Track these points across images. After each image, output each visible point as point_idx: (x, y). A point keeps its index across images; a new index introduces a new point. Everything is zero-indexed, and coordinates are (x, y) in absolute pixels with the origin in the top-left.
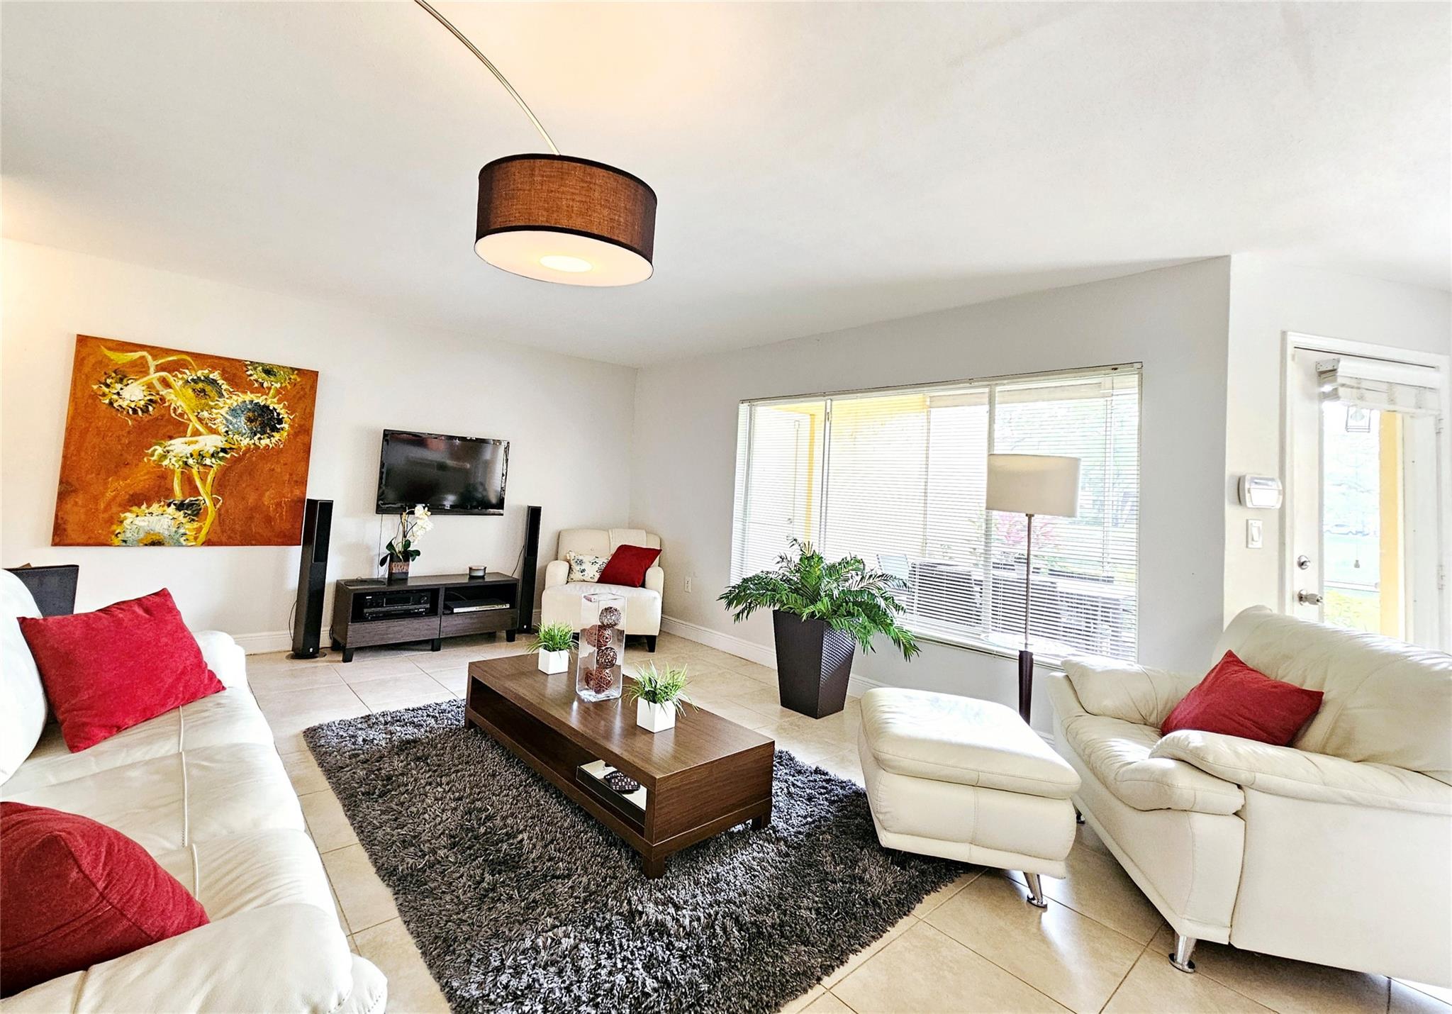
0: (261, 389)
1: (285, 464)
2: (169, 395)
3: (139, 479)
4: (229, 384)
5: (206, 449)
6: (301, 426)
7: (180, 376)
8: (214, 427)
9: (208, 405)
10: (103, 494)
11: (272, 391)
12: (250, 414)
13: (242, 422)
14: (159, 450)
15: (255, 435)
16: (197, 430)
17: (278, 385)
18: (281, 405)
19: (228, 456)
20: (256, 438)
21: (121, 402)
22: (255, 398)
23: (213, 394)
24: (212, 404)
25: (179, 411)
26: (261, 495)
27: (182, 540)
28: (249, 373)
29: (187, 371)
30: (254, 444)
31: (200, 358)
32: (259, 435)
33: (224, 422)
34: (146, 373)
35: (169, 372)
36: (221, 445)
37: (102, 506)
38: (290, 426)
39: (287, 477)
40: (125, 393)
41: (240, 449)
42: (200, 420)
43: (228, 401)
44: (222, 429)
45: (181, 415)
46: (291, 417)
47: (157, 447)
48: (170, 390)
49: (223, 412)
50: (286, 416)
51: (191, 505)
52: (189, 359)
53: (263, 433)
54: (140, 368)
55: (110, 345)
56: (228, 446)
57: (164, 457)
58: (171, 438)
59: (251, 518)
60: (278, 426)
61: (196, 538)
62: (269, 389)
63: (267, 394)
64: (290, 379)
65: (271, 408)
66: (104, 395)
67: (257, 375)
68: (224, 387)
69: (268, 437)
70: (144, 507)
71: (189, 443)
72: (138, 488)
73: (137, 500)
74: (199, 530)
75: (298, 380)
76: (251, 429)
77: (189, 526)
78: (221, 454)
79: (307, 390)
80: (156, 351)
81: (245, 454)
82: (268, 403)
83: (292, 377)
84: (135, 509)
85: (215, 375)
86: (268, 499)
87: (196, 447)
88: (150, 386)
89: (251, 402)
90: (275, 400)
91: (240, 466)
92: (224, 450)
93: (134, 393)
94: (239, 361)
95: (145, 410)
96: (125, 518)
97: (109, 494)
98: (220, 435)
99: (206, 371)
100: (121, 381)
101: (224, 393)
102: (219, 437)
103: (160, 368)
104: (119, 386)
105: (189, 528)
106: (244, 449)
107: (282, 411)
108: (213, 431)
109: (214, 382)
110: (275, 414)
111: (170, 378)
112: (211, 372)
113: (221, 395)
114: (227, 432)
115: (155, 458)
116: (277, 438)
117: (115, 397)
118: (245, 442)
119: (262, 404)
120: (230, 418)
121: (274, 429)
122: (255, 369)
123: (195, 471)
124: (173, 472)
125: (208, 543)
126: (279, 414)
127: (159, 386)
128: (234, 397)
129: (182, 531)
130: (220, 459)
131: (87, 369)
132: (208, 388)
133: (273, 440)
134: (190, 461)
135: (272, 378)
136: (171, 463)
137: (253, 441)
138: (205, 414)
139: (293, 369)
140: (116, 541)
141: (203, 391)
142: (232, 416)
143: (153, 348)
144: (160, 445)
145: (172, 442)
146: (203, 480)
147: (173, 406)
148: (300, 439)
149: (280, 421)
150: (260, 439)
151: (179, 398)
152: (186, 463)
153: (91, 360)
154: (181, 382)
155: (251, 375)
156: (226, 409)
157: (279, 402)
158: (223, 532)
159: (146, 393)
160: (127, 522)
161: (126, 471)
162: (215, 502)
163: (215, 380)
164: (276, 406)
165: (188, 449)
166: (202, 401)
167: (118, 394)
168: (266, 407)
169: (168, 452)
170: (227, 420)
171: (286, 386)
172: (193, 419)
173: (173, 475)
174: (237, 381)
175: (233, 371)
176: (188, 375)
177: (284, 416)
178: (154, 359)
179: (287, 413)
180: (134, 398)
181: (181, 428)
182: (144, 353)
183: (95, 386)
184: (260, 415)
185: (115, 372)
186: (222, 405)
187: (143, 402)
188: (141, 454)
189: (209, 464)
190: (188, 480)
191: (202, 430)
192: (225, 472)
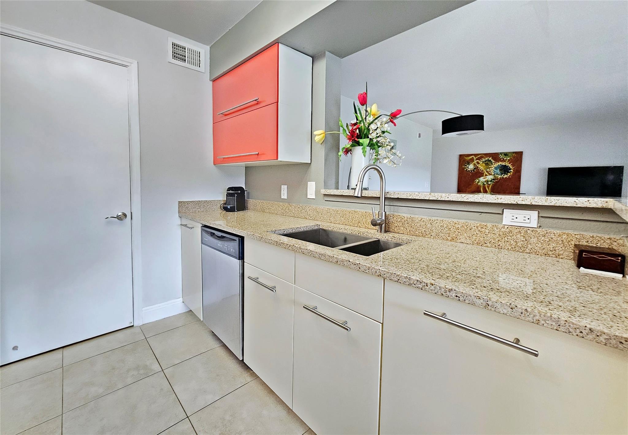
0: (504, 161)
1: (513, 182)
2: (479, 166)
3: (473, 189)
5: (489, 179)
6: (517, 170)
7: (481, 160)
9: (489, 167)
11: (507, 161)
12: (501, 168)
13: (498, 171)
14: (477, 181)
16: (486, 174)
17: (509, 158)
18: (510, 164)
19: (495, 181)
20: (503, 175)
21: (468, 169)
23: (490, 164)
25: (482, 170)
26: (505, 192)
29: (483, 159)
30: (502, 177)
31: (487, 155)
32: (503, 174)
34: (473, 161)
35: (479, 160)
36: (493, 178)
38: (513, 170)
40: (469, 167)
41: (498, 179)
42: (487, 172)
43: (494, 165)
44: (493, 174)
45: (482, 171)
46: (514, 168)
48: (479, 165)
50: (512, 167)
52: (484, 155)
53: (505, 173)
54: (472, 160)
55: (465, 156)
56: (495, 178)
57: (478, 182)
60: (509, 171)
62: (506, 160)
63: (506, 162)
64: (512, 156)
66: (465, 168)
68: (493, 161)
69: (506, 175)
71: (484, 178)
72: (473, 191)
75: (516, 155)
76: (501, 173)
79: (519, 158)
80: (476, 155)
81: (500, 180)
82: (506, 164)
83: (513, 155)
87: (486, 179)
88: (475, 164)
89: (501, 165)
90: (508, 163)
91: (498, 183)
92: (493, 179)
93: (471, 167)
94: (497, 153)
95: (474, 171)
100: (468, 164)
101: (493, 163)
102: (492, 176)
103: (477, 159)
104: (468, 165)
107: (511, 166)
108: (490, 174)
111: (479, 162)
112: (489, 158)
113: (492, 164)
115: (476, 183)
118: (499, 177)
120: (495, 170)
122: (502, 155)
123: (486, 186)
126: (509, 167)
127: (477, 164)
128: (496, 164)
130: (493, 182)
131: (461, 163)
132: (489, 163)
133: (508, 175)
134: (485, 183)
135: (507, 156)
136: (480, 184)
138: (488, 170)
139: (514, 152)
141: (487, 163)
144: (477, 179)
145: (480, 178)
146: (488, 188)
147: (480, 169)
148: (517, 174)
149: (510, 169)
151: (481, 167)
152: (484, 184)
153: (462, 160)
154: (482, 162)
155: (501, 157)
156: (494, 168)
157: (509, 164)
159: (474, 166)
161: (470, 186)
163: (490, 160)
164: (508, 165)
165: (484, 180)
166: (488, 166)
167: (468, 167)
168: (505, 165)
169: (479, 181)
170: (494, 171)
171: (511, 158)
172: (485, 171)
173: (481, 187)
174: (497, 159)
175: (495, 157)
176: (484, 160)
177: (511, 167)
178: (475, 157)
179: (512, 166)
180: (471, 168)
181: (482, 174)
182: (473, 156)
183: (463, 166)
184: (504, 168)
185: (467, 162)
186: (492, 167)
187: (473, 169)
188: (473, 182)
189: (490, 184)
190: (485, 188)
191: (488, 174)
192: (494, 186)
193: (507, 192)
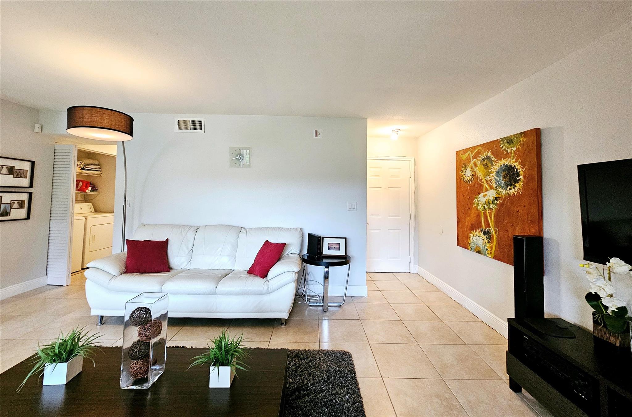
0: (507, 155)
1: (525, 207)
3: (472, 217)
4: (495, 157)
5: (490, 198)
6: (529, 176)
7: (479, 159)
8: (492, 185)
10: (465, 223)
11: (513, 154)
12: (504, 173)
13: (501, 181)
14: (477, 201)
15: (508, 187)
16: (486, 188)
17: (515, 149)
18: (518, 163)
19: (498, 202)
20: (508, 189)
21: (466, 179)
22: (505, 161)
23: (490, 165)
24: (490, 171)
25: (480, 179)
27: (487, 253)
28: (501, 146)
29: (481, 155)
30: (508, 193)
31: (484, 146)
32: (509, 187)
33: (495, 181)
34: (470, 162)
35: (476, 158)
36: (495, 196)
37: (465, 229)
38: (524, 177)
41: (502, 197)
42: (487, 181)
43: (495, 167)
44: (495, 186)
45: (481, 181)
46: (524, 170)
48: (477, 168)
49: (494, 174)
50: (521, 170)
51: (488, 233)
52: (481, 148)
53: (511, 185)
54: (469, 159)
55: (462, 152)
56: (498, 196)
57: (478, 204)
58: (479, 194)
59: (511, 245)
60: (518, 178)
61: (491, 253)
62: (511, 153)
63: (510, 157)
64: (520, 142)
65: (513, 166)
66: (462, 176)
68: (493, 159)
69: (514, 188)
70: (475, 231)
71: (484, 196)
72: (472, 221)
73: (473, 228)
74: (492, 248)
75: (524, 140)
76: (506, 183)
78: (496, 202)
79: (530, 146)
81: (505, 200)
82: (512, 163)
83: (521, 139)
84: (472, 232)
85: (489, 154)
87: (486, 198)
88: (472, 168)
89: (504, 164)
90: (514, 160)
91: (503, 209)
93: (468, 173)
94: (497, 140)
95: (471, 181)
96: (471, 236)
97: (467, 224)
98: (494, 189)
99: (486, 153)
100: (465, 168)
101: (494, 163)
102: (494, 191)
103: (474, 158)
104: (465, 171)
105: (489, 245)
106: (504, 197)
107: (518, 167)
108: (491, 188)
109: (489, 158)
110: (515, 170)
111: (477, 161)
112: (488, 152)
113: (493, 165)
115: (476, 205)
116: (518, 187)
118: (504, 192)
119: (509, 165)
120: (497, 178)
121: (517, 181)
122: (504, 143)
123: (487, 212)
124: (481, 212)
125: (495, 258)
126: (517, 169)
127: (474, 167)
128: (497, 164)
129: (486, 248)
130: (496, 204)
131: (458, 166)
132: (488, 162)
133: (516, 189)
134: (486, 206)
135: (512, 145)
136: (480, 207)
137: (507, 191)
138: (488, 178)
139: (521, 133)
140: (469, 248)
141: (486, 164)
142: (497, 176)
143: (471, 148)
144: (476, 198)
145: (480, 196)
146: (491, 218)
147: (478, 176)
148: (530, 185)
149: (518, 174)
150: (510, 189)
151: (480, 172)
152: (484, 207)
153: (459, 161)
154: (480, 162)
155: (502, 147)
156: (495, 173)
157: (516, 161)
158: (499, 252)
159: (471, 172)
160: (471, 239)
161: (469, 212)
162: (496, 231)
164: (515, 164)
165: (485, 200)
166: (487, 171)
167: (465, 175)
168: (511, 166)
169: (479, 202)
170: (496, 179)
171: (518, 148)
172: (485, 182)
173: (481, 214)
174: (498, 154)
175: (495, 148)
176: (481, 157)
178: (472, 154)
179: (522, 168)
180: (469, 176)
181: (482, 188)
182: (469, 152)
183: (460, 173)
184: (509, 172)
185: (464, 165)
186: (493, 171)
187: (471, 177)
188: (472, 204)
189: (492, 208)
190: (486, 218)
191: (488, 187)
192: (498, 212)
193: (517, 228)
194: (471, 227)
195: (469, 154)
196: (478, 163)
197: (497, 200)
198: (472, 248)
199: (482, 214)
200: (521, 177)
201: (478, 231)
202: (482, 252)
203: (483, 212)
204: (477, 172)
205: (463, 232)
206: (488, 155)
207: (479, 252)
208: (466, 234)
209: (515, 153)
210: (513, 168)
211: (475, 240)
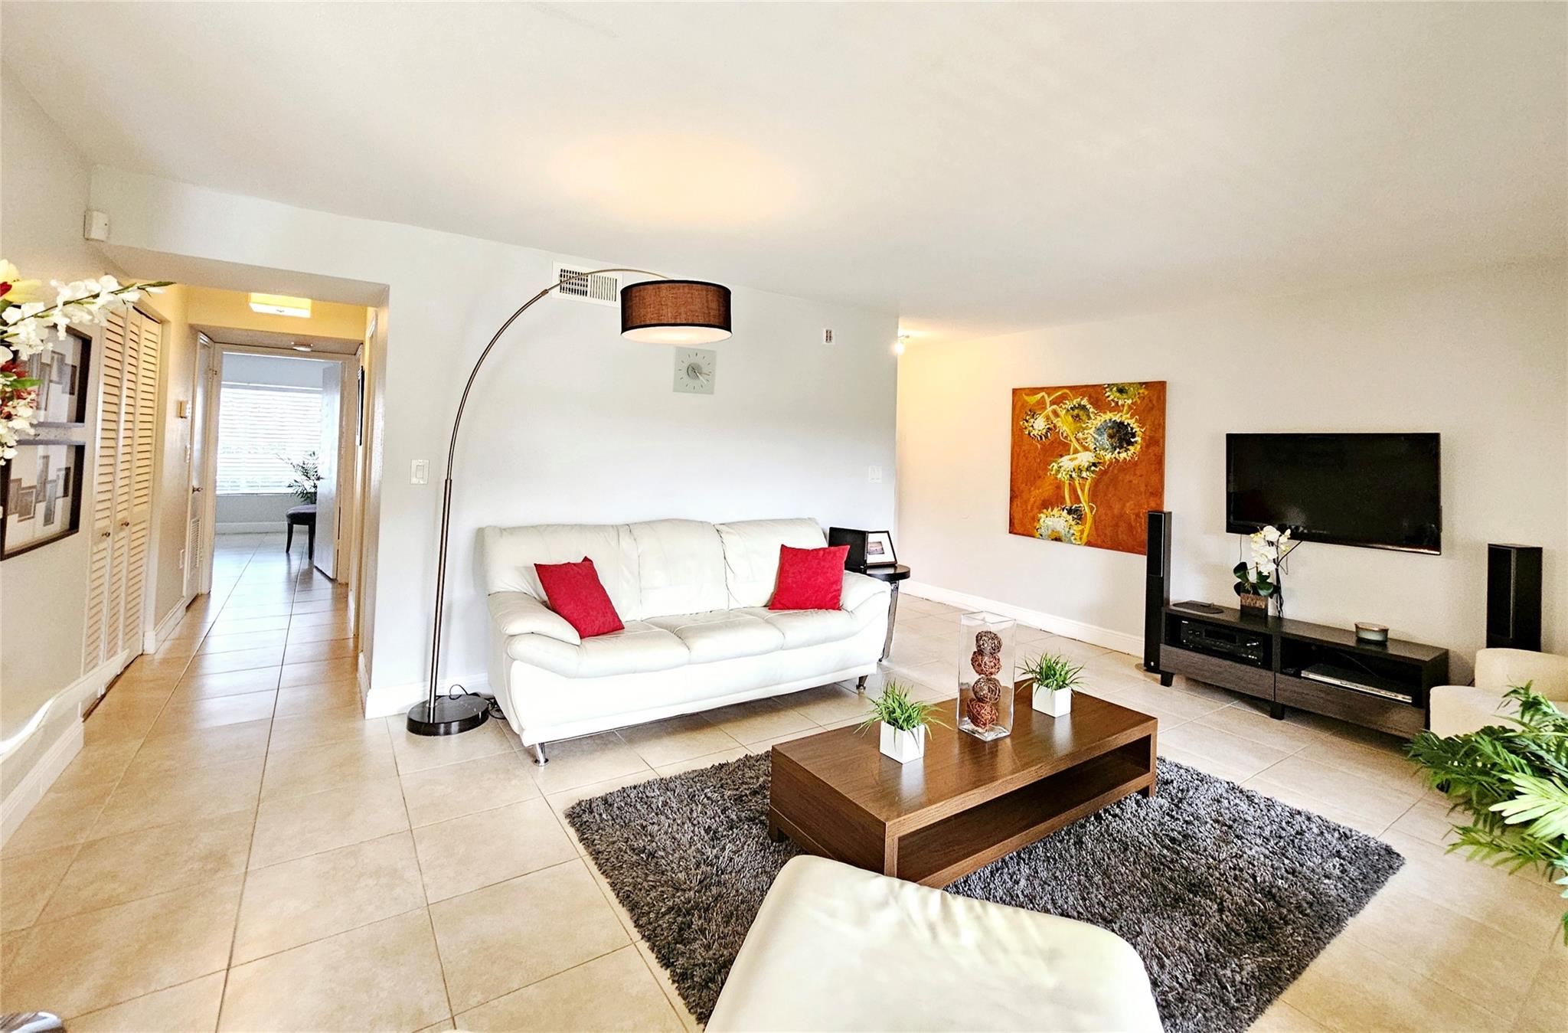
0: (1117, 408)
1: (1141, 476)
2: (1058, 422)
3: (1045, 490)
4: (1094, 408)
5: (1083, 463)
6: (1151, 438)
7: (1064, 407)
8: (1087, 445)
9: (1082, 427)
10: (1029, 499)
11: (1126, 408)
12: (1111, 431)
13: (1105, 440)
14: (1056, 466)
15: (1115, 450)
16: (1076, 448)
17: (1130, 402)
18: (1134, 420)
19: (1097, 469)
20: (1116, 452)
21: (1035, 432)
22: (1112, 416)
23: (1084, 418)
24: (1084, 426)
25: (1065, 435)
26: (1124, 505)
27: (1072, 538)
28: (1107, 395)
29: (1067, 402)
30: (1115, 458)
31: (1075, 389)
32: (1118, 450)
33: (1093, 440)
34: (1045, 408)
35: (1058, 405)
36: (1092, 460)
37: (1029, 508)
38: (1142, 438)
39: (1143, 489)
40: (1036, 425)
41: (1105, 462)
42: (1078, 440)
43: (1094, 422)
44: (1092, 447)
45: (1066, 438)
46: (1143, 430)
47: (1054, 464)
48: (1059, 419)
49: (1091, 431)
50: (1138, 430)
51: (1076, 510)
52: (1068, 391)
53: (1121, 447)
54: (1041, 404)
55: (1027, 391)
56: (1096, 461)
57: (1058, 471)
58: (1061, 456)
59: (1117, 525)
60: (1133, 440)
61: (1081, 539)
62: (1123, 406)
63: (1122, 411)
64: (1139, 393)
65: (1126, 424)
66: (1026, 428)
67: (1112, 395)
68: (1092, 410)
69: (1126, 451)
70: (1050, 510)
71: (1072, 460)
72: (1046, 495)
73: (1046, 505)
74: (1082, 532)
75: (1146, 393)
76: (1112, 445)
77: (1075, 527)
78: (1093, 468)
79: (1154, 402)
80: (1049, 390)
81: (1109, 466)
82: (1123, 419)
83: (1141, 391)
84: (1045, 511)
85: (1084, 402)
86: (1129, 508)
87: (1076, 463)
88: (1048, 418)
89: (1110, 420)
90: (1128, 416)
91: (1106, 478)
92: (1094, 465)
93: (1039, 425)
94: (1100, 386)
95: (1046, 437)
96: (1041, 518)
97: (1032, 500)
98: (1090, 451)
99: (1079, 400)
100: (1033, 416)
101: (1092, 416)
102: (1091, 453)
103: (1053, 403)
104: (1032, 420)
105: (1076, 529)
106: (1108, 462)
107: (1135, 426)
108: (1086, 449)
109: (1084, 408)
110: (1129, 429)
111: (1058, 409)
112: (1082, 399)
113: (1090, 418)
114: (1095, 448)
115: (1053, 472)
116: (1132, 451)
117: (1031, 428)
118: (1108, 456)
119: (1118, 421)
120: (1096, 436)
121: (1130, 443)
122: (1111, 390)
123: (1077, 482)
124: (1064, 482)
125: (1089, 544)
126: (1132, 429)
127: (1052, 416)
128: (1098, 418)
129: (1072, 531)
130: (1093, 472)
131: (1017, 412)
132: (1081, 413)
133: (1130, 453)
134: (1074, 475)
135: (1125, 396)
136: (1063, 476)
137: (1114, 455)
138: (1080, 435)
139: (1141, 384)
140: (1037, 535)
141: (1078, 416)
142: (1097, 434)
143: (1048, 388)
144: (1055, 462)
145: (1062, 459)
146: (1083, 490)
147: (1061, 431)
148: (1153, 450)
149: (1134, 435)
150: (1119, 453)
151: (1065, 425)
152: (1071, 476)
153: (1020, 404)
154: (1064, 411)
155: (1109, 396)
156: (1093, 429)
157: (1132, 417)
158: (1098, 536)
159: (1046, 423)
160: (1041, 521)
161: (1039, 482)
162: (1091, 509)
163: (1085, 406)
164: (1129, 421)
165: (1072, 465)
166: (1078, 425)
167: (1032, 426)
168: (1122, 423)
169: (1060, 467)
170: (1095, 439)
171: (1136, 401)
172: (1073, 440)
173: (1064, 485)
174: (1100, 403)
175: (1096, 395)
176: (1069, 405)
177: (1136, 429)
178: (1049, 397)
179: (1139, 426)
180: (1040, 428)
181: (1067, 448)
182: (1043, 394)
183: (1021, 423)
184: (1118, 431)
185: (1030, 411)
186: (1090, 426)
187: (1045, 431)
188: (1046, 470)
189: (1085, 476)
190: (1073, 491)
191: (1079, 448)
192: (1096, 483)
193: (1128, 504)
194: (1042, 505)
195: (1043, 396)
196: (1062, 413)
197: (1096, 467)
198: (1043, 534)
199: (1067, 486)
200: (1138, 439)
201: (1056, 510)
202: (1063, 538)
203: (1068, 482)
204: (1058, 425)
205: (1025, 513)
206: (1082, 403)
207: (1058, 539)
208: (1031, 514)
209: (1130, 407)
210: (1126, 426)
211: (1050, 523)
